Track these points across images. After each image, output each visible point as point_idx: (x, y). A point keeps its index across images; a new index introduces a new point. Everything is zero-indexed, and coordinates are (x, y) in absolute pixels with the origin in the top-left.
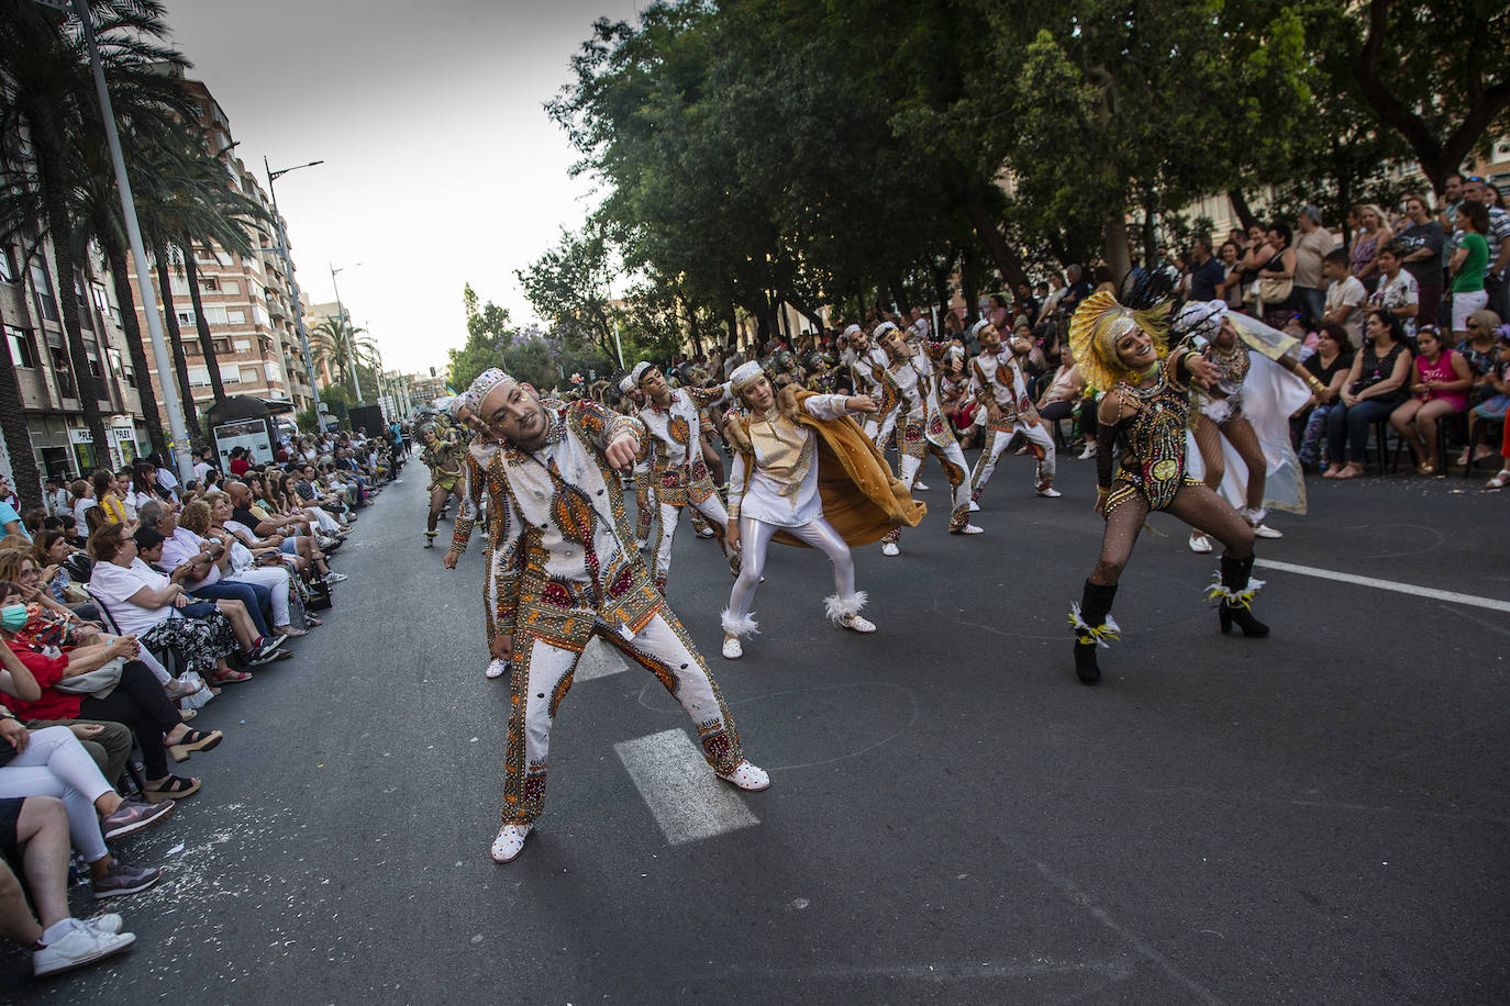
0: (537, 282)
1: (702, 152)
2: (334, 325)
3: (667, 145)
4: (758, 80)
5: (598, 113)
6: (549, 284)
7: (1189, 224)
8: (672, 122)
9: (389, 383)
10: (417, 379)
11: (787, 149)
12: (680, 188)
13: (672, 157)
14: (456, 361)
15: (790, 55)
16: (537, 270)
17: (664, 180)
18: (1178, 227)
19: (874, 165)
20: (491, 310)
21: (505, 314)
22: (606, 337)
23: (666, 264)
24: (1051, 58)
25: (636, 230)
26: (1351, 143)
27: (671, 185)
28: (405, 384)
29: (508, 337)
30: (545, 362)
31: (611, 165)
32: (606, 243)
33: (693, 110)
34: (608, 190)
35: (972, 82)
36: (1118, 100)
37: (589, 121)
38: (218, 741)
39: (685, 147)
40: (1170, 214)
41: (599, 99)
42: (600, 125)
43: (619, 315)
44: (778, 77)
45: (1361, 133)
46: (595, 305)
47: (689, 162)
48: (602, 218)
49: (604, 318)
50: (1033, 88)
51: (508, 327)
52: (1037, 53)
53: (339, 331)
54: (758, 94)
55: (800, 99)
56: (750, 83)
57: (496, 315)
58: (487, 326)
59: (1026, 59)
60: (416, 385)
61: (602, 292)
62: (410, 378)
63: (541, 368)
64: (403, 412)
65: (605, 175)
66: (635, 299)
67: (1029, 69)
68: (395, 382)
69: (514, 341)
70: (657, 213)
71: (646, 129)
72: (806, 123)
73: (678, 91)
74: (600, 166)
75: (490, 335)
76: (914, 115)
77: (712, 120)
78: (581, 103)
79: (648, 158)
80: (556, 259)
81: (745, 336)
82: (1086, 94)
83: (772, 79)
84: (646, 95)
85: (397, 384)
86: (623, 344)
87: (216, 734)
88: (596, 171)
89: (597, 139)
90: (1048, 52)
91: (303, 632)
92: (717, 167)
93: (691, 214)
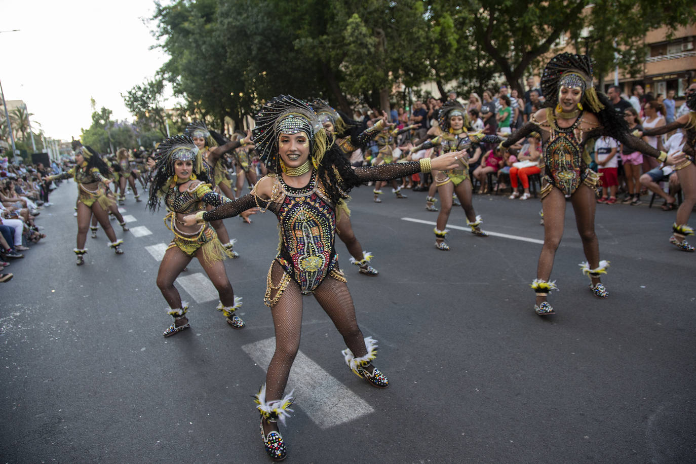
0: (130, 98)
1: (211, 46)
2: (19, 111)
3: (196, 41)
4: (239, 17)
5: (163, 22)
6: (136, 99)
7: (422, 93)
8: (198, 31)
9: (49, 142)
10: (63, 142)
11: (249, 49)
12: (201, 61)
13: (198, 46)
14: (84, 134)
15: (253, 8)
16: (130, 93)
17: (193, 57)
18: (418, 94)
19: (287, 58)
20: (104, 110)
21: (110, 112)
22: (162, 126)
23: (193, 95)
24: (358, 25)
25: (179, 78)
26: (485, 65)
27: (197, 59)
28: (57, 143)
29: (112, 124)
30: (131, 137)
31: (169, 46)
32: (165, 82)
33: (208, 26)
34: (167, 58)
35: (330, 29)
36: (386, 43)
37: (159, 26)
38: (11, 277)
39: (204, 43)
40: (415, 88)
41: (164, 16)
42: (164, 28)
43: (169, 116)
44: (248, 17)
45: (488, 62)
46: (158, 111)
47: (206, 50)
48: (163, 71)
49: (162, 117)
50: (350, 36)
51: (112, 118)
52: (352, 22)
53: (21, 114)
54: (238, 23)
55: (257, 28)
56: (235, 19)
57: (106, 113)
58: (102, 117)
59: (348, 25)
60: (62, 144)
61: (161, 105)
62: (59, 141)
63: (128, 139)
64: (55, 157)
65: (166, 51)
66: (178, 109)
67: (349, 28)
68: (51, 143)
69: (115, 126)
70: (190, 72)
71: (186, 33)
72: (258, 38)
73: (202, 17)
74: (163, 47)
75: (102, 122)
76: (304, 41)
77: (218, 33)
78: (156, 17)
79: (187, 46)
80: (139, 88)
81: (228, 130)
82: (371, 41)
83: (245, 18)
84: (187, 17)
85: (53, 143)
86: (170, 130)
87: (10, 275)
88: (161, 48)
89: (162, 35)
90: (357, 23)
91: (28, 248)
92: (218, 54)
93: (206, 73)
